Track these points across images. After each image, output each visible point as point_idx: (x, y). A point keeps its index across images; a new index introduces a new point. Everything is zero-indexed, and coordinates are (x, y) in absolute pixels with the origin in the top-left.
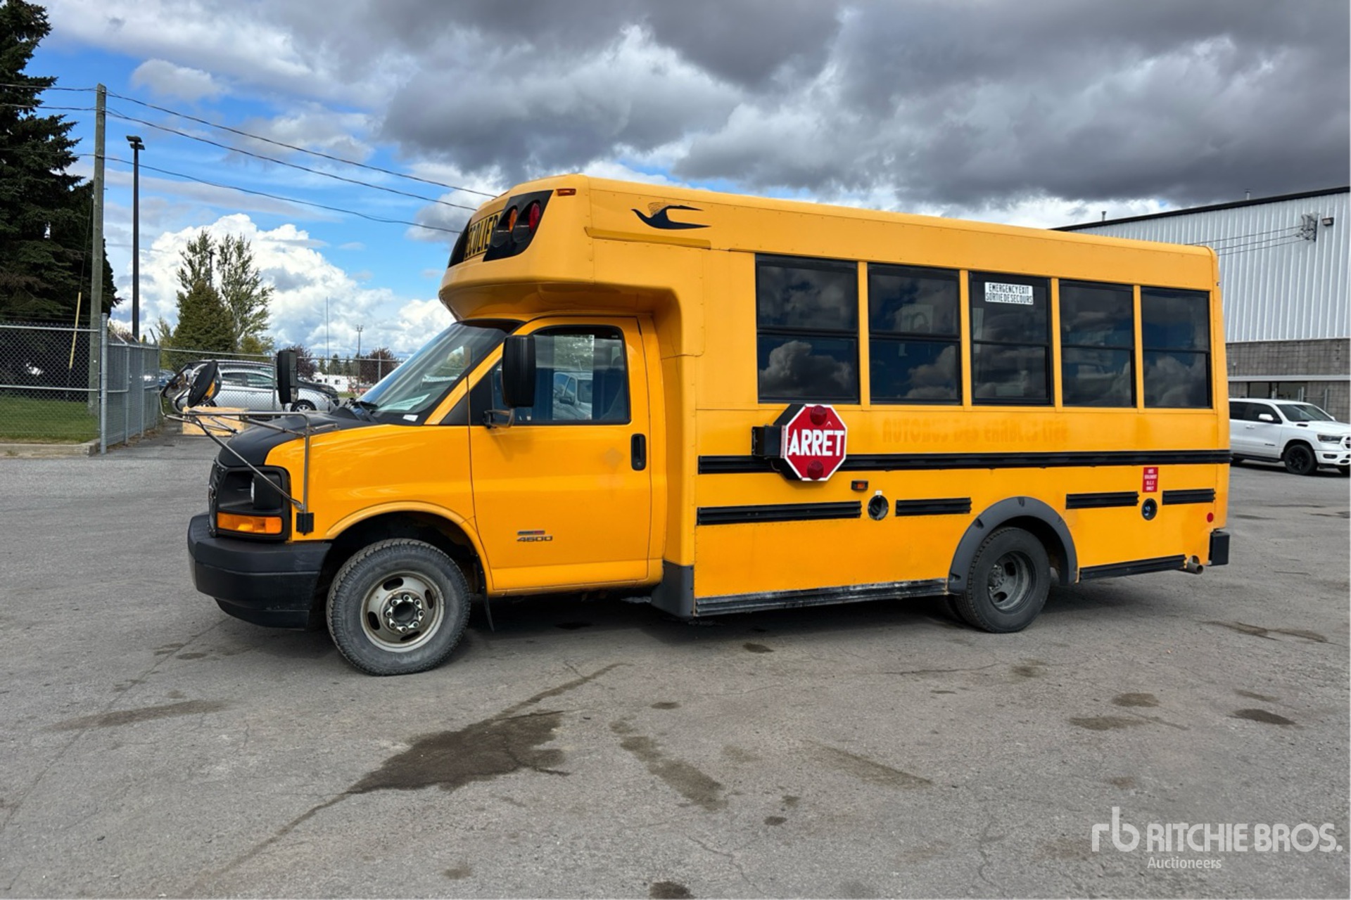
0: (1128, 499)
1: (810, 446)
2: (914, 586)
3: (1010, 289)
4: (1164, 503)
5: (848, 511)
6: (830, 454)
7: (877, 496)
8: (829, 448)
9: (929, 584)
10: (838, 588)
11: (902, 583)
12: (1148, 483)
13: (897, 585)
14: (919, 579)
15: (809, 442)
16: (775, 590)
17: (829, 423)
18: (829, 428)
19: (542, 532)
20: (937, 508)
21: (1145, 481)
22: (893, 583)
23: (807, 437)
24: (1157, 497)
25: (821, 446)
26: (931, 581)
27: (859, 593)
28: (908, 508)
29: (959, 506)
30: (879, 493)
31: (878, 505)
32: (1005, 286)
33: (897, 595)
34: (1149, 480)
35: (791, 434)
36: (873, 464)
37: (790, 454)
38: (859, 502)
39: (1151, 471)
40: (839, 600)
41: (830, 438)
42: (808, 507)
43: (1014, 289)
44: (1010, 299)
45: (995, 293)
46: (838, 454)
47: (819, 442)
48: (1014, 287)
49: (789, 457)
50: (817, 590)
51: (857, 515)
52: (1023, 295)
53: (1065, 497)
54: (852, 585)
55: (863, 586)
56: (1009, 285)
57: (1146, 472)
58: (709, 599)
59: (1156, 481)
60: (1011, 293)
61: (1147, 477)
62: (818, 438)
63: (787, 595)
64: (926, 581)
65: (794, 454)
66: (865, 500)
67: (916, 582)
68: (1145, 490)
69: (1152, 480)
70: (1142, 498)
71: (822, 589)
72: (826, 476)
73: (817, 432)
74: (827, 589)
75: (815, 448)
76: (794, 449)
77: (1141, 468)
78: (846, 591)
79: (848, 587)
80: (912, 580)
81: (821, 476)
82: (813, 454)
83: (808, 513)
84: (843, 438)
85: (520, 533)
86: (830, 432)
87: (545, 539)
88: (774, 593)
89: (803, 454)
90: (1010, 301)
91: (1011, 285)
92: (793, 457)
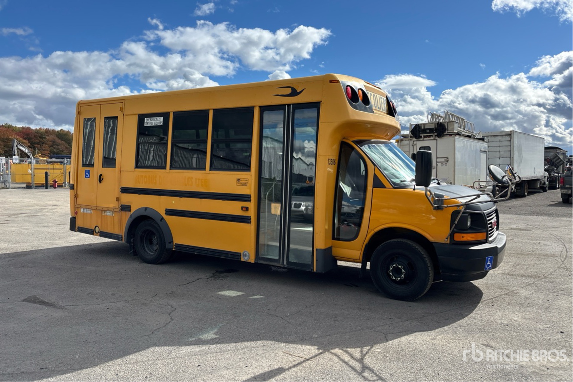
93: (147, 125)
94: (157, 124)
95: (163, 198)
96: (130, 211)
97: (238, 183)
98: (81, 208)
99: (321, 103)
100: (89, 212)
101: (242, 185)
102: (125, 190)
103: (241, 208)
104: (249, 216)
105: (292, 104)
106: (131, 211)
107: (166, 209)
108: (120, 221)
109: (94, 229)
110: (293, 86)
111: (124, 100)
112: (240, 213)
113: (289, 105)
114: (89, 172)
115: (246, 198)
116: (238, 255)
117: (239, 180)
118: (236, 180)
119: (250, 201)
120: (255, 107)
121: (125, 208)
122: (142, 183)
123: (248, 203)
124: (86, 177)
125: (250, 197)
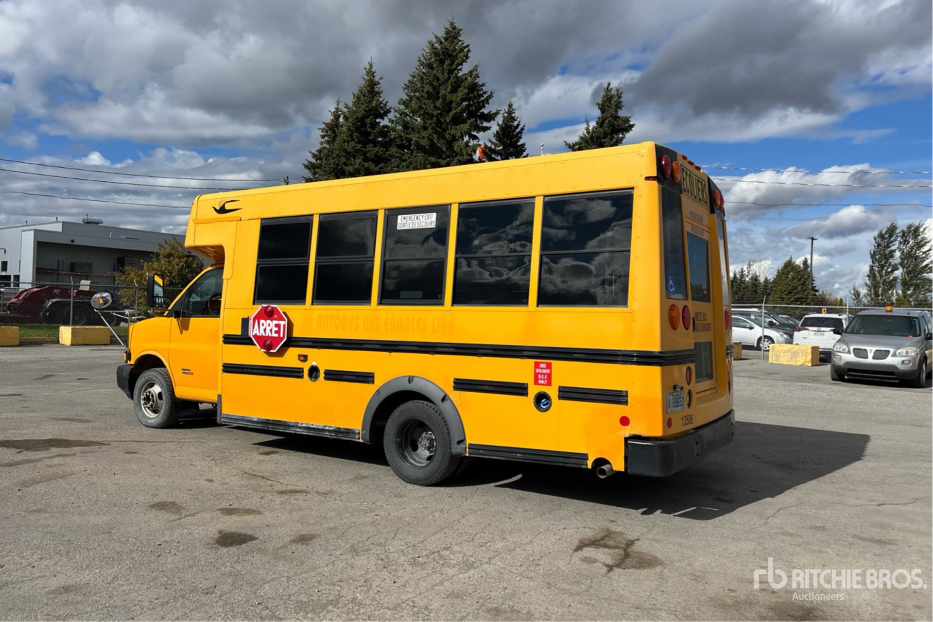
0: (519, 389)
1: (265, 330)
2: (338, 431)
3: (417, 218)
4: (560, 397)
5: (295, 373)
6: (277, 335)
7: (313, 366)
8: (276, 332)
9: (348, 432)
10: (292, 423)
11: (331, 427)
12: (540, 377)
13: (327, 428)
14: (342, 427)
15: (264, 327)
16: (259, 417)
17: (276, 316)
18: (276, 319)
19: (189, 370)
20: (351, 378)
21: (536, 375)
22: (325, 426)
23: (263, 325)
24: (552, 392)
25: (271, 330)
26: (350, 429)
27: (304, 428)
28: (333, 376)
29: (366, 378)
30: (314, 364)
31: (314, 372)
32: (413, 216)
33: (327, 435)
34: (541, 374)
35: (254, 322)
36: (310, 344)
37: (254, 334)
38: (303, 368)
39: (542, 366)
40: (292, 431)
41: (277, 325)
42: (274, 368)
43: (421, 218)
44: (417, 225)
45: (404, 223)
46: (282, 335)
47: (270, 328)
48: (420, 216)
49: (253, 336)
50: (280, 421)
51: (302, 377)
52: (427, 221)
53: (453, 380)
54: (300, 422)
55: (307, 424)
56: (416, 215)
57: (537, 365)
58: (228, 415)
59: (549, 376)
60: (417, 221)
61: (538, 371)
62: (269, 325)
63: (263, 421)
64: (347, 429)
65: (256, 334)
66: (306, 367)
67: (340, 428)
68: (536, 382)
69: (544, 374)
70: (533, 390)
71: (284, 422)
72: (274, 349)
73: (269, 322)
74: (286, 422)
75: (268, 331)
76: (256, 332)
77: (532, 362)
78: (296, 426)
79: (298, 423)
80: (338, 426)
81: (271, 349)
82: (267, 335)
83: (275, 372)
84: (284, 325)
85: (183, 369)
86: (277, 322)
87: (190, 373)
88: (259, 419)
89: (261, 335)
90: (416, 227)
91: (418, 215)
92: (255, 336)
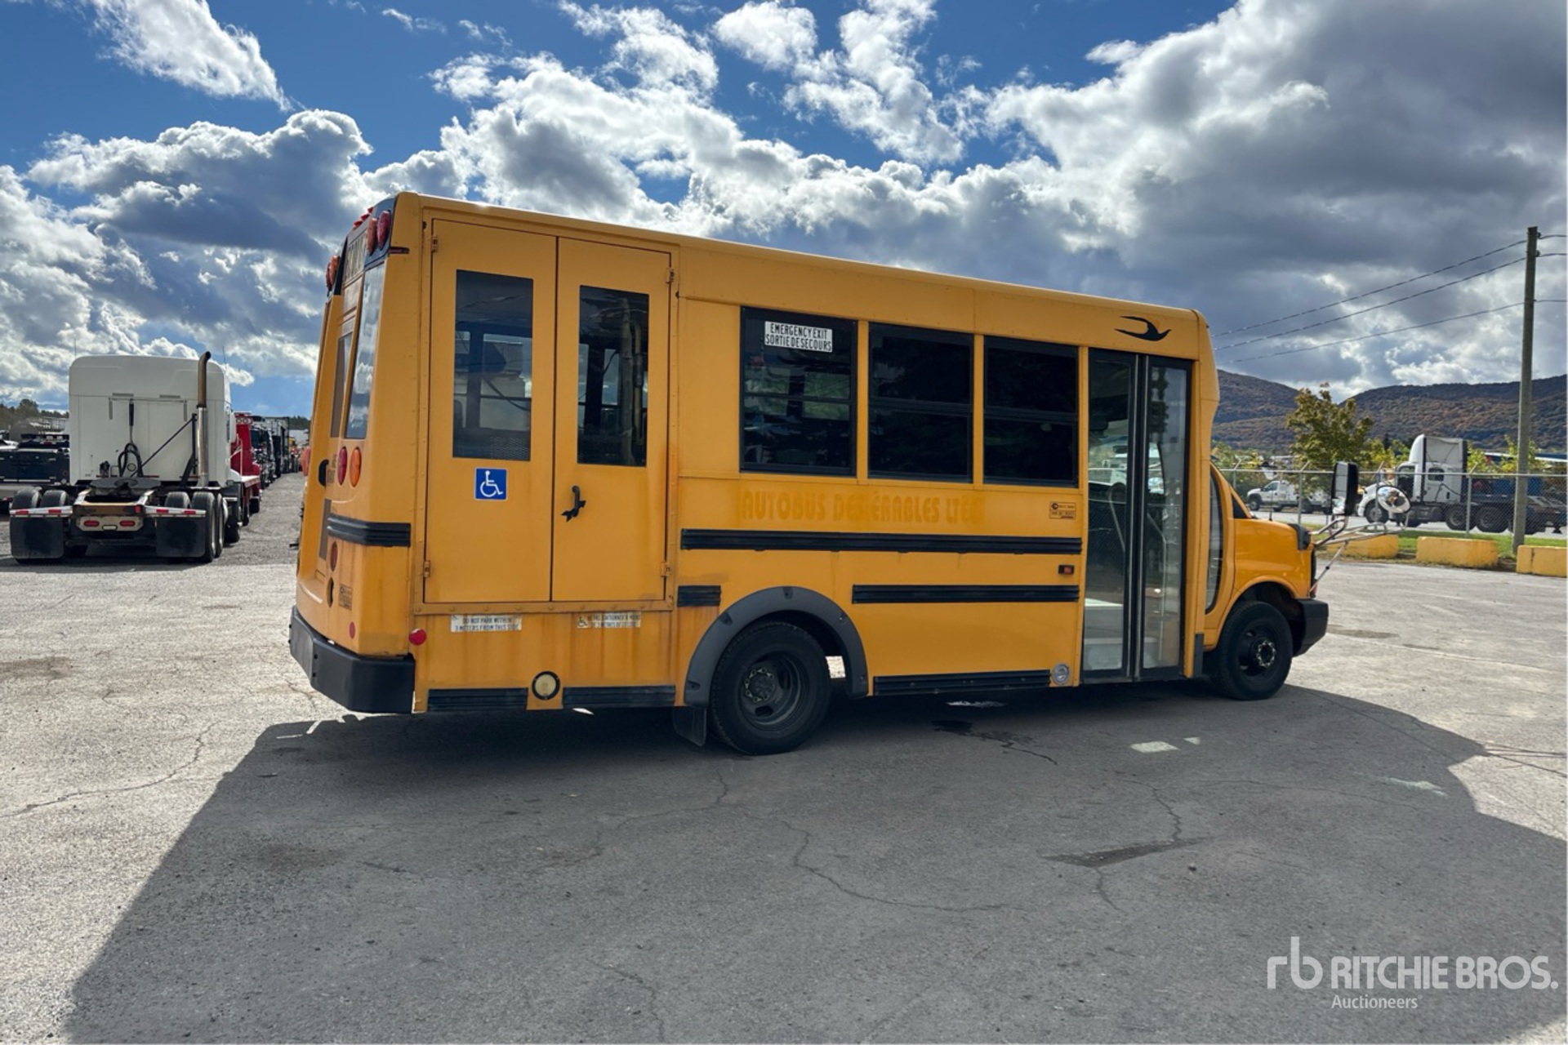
93: (774, 344)
94: (811, 346)
95: (844, 556)
96: (717, 603)
97: (1055, 513)
98: (448, 615)
99: (1197, 363)
100: (503, 625)
101: (1063, 517)
102: (696, 540)
103: (1057, 569)
104: (1076, 584)
105: (1150, 356)
106: (721, 603)
107: (854, 586)
108: (672, 641)
109: (529, 685)
110: (1150, 321)
111: (677, 245)
112: (1055, 580)
113: (1142, 356)
114: (499, 477)
115: (1067, 546)
116: (1044, 675)
117: (1054, 506)
118: (1047, 507)
119: (1079, 552)
120: (1080, 349)
121: (697, 596)
122: (771, 516)
123: (1075, 556)
124: (479, 496)
125: (1080, 544)
